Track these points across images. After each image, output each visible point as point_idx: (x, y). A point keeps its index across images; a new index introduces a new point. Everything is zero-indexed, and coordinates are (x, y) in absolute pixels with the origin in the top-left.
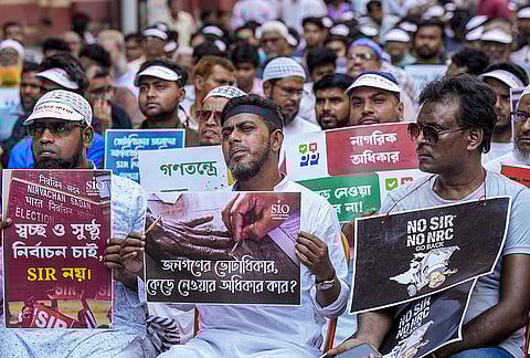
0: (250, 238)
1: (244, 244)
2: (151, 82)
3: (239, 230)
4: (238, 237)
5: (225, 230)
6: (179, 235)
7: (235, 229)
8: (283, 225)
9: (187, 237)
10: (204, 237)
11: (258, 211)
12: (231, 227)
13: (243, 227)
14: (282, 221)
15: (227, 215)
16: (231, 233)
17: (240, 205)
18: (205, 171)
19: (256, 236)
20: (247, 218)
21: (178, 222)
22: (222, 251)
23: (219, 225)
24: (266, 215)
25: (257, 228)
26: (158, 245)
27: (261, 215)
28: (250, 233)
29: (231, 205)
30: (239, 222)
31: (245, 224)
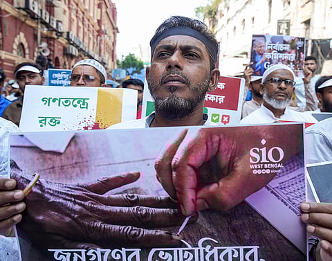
0: (212, 208)
1: (201, 220)
2: (26, 75)
3: (190, 195)
4: (189, 207)
5: (164, 195)
6: (77, 207)
7: (182, 193)
8: (274, 184)
9: (92, 210)
10: (125, 209)
11: (224, 160)
12: (175, 190)
13: (197, 189)
14: (272, 177)
15: (165, 169)
16: (175, 200)
17: (189, 151)
18: (78, 105)
19: (223, 204)
20: (204, 173)
21: (73, 183)
22: (161, 232)
23: (151, 187)
24: (240, 167)
25: (223, 189)
26: (41, 225)
27: (231, 167)
28: (212, 199)
29: (173, 151)
30: (190, 180)
31: (201, 184)
